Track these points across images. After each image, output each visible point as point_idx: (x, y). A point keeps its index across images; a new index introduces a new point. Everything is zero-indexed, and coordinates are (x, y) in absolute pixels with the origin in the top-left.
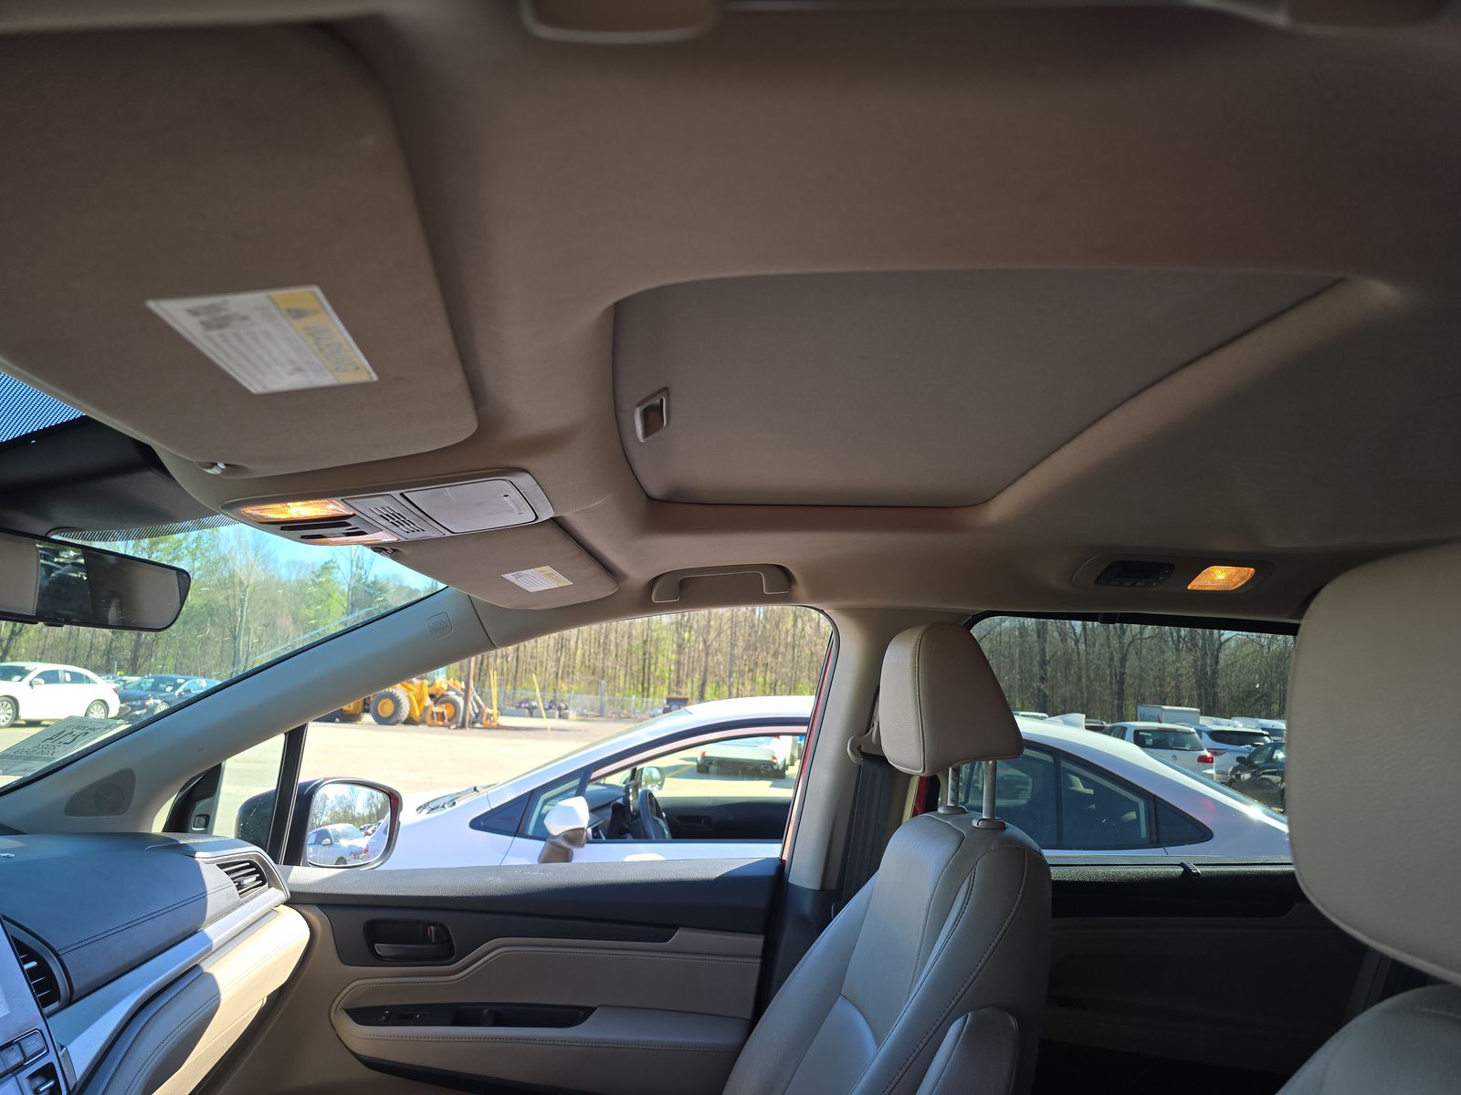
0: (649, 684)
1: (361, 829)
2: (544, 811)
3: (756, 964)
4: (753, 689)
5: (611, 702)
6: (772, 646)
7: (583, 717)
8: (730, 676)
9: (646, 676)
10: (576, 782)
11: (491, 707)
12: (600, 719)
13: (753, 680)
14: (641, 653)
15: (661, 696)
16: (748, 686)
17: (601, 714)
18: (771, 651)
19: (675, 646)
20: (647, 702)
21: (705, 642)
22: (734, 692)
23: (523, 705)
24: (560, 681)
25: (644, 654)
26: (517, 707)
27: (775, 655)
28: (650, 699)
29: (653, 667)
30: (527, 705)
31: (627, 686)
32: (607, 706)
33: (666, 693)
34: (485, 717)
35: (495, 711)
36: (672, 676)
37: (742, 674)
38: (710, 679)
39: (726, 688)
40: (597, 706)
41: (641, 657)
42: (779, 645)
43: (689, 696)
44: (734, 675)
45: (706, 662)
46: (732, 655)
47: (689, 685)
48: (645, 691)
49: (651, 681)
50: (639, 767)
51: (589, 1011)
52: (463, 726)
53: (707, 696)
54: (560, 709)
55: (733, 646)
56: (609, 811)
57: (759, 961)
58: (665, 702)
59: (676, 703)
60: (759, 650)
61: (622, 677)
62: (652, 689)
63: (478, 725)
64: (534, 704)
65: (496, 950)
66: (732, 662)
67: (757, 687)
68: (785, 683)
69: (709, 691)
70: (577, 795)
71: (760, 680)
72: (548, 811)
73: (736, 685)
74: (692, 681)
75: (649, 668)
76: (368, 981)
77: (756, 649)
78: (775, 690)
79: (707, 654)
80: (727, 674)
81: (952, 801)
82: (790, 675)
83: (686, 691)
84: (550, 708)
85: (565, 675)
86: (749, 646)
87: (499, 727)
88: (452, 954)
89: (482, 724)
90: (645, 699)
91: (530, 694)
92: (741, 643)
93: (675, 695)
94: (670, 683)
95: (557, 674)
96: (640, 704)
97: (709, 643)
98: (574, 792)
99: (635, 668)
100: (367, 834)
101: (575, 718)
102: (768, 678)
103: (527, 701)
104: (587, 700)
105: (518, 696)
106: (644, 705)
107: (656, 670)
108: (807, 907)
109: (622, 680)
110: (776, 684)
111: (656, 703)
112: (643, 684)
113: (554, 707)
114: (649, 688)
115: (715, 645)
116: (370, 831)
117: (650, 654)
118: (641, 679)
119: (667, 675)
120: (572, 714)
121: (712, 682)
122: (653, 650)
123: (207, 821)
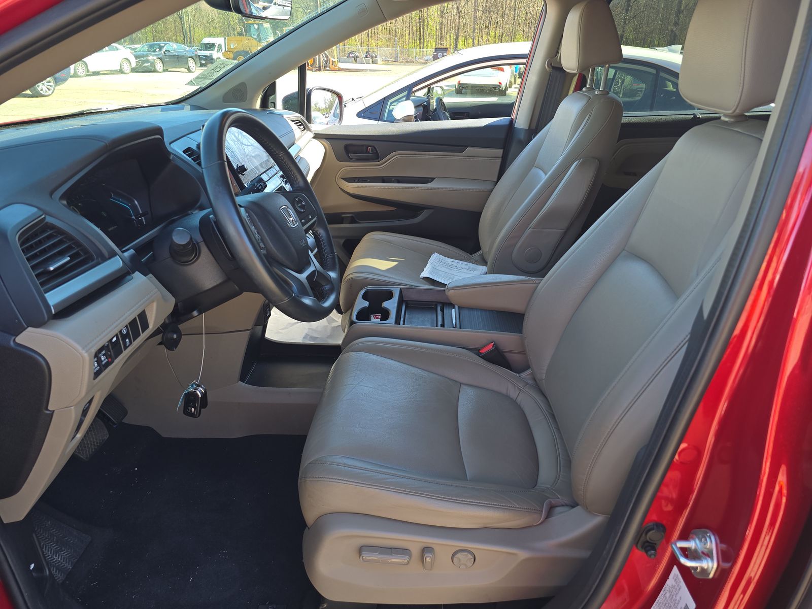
0: (424, 39)
1: (324, 115)
2: (391, 109)
3: (500, 160)
4: (487, 41)
5: (402, 52)
6: (501, 9)
7: (386, 62)
8: (474, 32)
9: (422, 34)
10: (405, 93)
11: (334, 57)
12: (396, 63)
13: (488, 34)
14: (418, 18)
15: (431, 47)
16: (485, 38)
17: (396, 60)
18: (500, 13)
19: (439, 13)
20: (423, 51)
21: (458, 9)
22: (476, 42)
23: (351, 56)
24: (370, 39)
25: (420, 19)
26: (347, 57)
27: (503, 15)
28: (425, 50)
29: (425, 27)
30: (353, 55)
31: (411, 41)
32: (399, 55)
33: (434, 45)
34: (331, 63)
35: (336, 60)
36: (437, 33)
37: (481, 30)
38: (461, 34)
39: (471, 41)
40: (394, 55)
41: (418, 21)
42: (506, 9)
43: (448, 46)
44: (476, 31)
45: (459, 23)
46: (475, 17)
47: (448, 39)
48: (421, 44)
49: (425, 38)
50: (432, 86)
51: (432, 179)
52: (319, 69)
53: (459, 46)
54: (372, 57)
55: (476, 10)
56: (422, 108)
57: (500, 159)
58: (434, 50)
59: (441, 51)
60: (492, 13)
61: (407, 35)
62: (425, 43)
63: (328, 68)
64: (357, 54)
65: (395, 156)
66: (475, 22)
67: (490, 39)
68: (508, 35)
69: (460, 43)
70: (406, 100)
71: (492, 34)
72: (393, 108)
73: (477, 38)
74: (450, 36)
75: (424, 28)
76: (348, 168)
77: (491, 12)
78: (502, 40)
79: (459, 17)
80: (472, 30)
81: (589, 85)
82: (511, 29)
83: (446, 43)
84: (366, 57)
85: (373, 35)
86: (486, 10)
87: (340, 70)
88: (378, 158)
89: (330, 68)
90: (422, 49)
91: (354, 48)
92: (481, 8)
93: (439, 46)
94: (436, 38)
95: (368, 34)
96: (418, 53)
97: (461, 9)
98: (405, 98)
99: (415, 29)
100: (326, 117)
101: (382, 63)
102: (497, 32)
103: (352, 52)
104: (388, 51)
105: (347, 49)
106: (421, 53)
107: (427, 30)
108: (522, 136)
109: (407, 37)
110: (502, 36)
111: (429, 52)
112: (420, 41)
113: (368, 56)
114: (424, 42)
115: (464, 10)
116: (327, 116)
117: (424, 18)
118: (418, 36)
119: (434, 33)
120: (379, 60)
121: (462, 37)
122: (425, 15)
123: (274, 104)
